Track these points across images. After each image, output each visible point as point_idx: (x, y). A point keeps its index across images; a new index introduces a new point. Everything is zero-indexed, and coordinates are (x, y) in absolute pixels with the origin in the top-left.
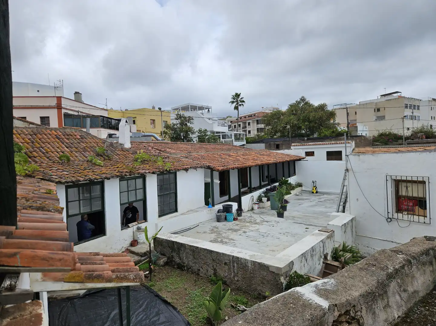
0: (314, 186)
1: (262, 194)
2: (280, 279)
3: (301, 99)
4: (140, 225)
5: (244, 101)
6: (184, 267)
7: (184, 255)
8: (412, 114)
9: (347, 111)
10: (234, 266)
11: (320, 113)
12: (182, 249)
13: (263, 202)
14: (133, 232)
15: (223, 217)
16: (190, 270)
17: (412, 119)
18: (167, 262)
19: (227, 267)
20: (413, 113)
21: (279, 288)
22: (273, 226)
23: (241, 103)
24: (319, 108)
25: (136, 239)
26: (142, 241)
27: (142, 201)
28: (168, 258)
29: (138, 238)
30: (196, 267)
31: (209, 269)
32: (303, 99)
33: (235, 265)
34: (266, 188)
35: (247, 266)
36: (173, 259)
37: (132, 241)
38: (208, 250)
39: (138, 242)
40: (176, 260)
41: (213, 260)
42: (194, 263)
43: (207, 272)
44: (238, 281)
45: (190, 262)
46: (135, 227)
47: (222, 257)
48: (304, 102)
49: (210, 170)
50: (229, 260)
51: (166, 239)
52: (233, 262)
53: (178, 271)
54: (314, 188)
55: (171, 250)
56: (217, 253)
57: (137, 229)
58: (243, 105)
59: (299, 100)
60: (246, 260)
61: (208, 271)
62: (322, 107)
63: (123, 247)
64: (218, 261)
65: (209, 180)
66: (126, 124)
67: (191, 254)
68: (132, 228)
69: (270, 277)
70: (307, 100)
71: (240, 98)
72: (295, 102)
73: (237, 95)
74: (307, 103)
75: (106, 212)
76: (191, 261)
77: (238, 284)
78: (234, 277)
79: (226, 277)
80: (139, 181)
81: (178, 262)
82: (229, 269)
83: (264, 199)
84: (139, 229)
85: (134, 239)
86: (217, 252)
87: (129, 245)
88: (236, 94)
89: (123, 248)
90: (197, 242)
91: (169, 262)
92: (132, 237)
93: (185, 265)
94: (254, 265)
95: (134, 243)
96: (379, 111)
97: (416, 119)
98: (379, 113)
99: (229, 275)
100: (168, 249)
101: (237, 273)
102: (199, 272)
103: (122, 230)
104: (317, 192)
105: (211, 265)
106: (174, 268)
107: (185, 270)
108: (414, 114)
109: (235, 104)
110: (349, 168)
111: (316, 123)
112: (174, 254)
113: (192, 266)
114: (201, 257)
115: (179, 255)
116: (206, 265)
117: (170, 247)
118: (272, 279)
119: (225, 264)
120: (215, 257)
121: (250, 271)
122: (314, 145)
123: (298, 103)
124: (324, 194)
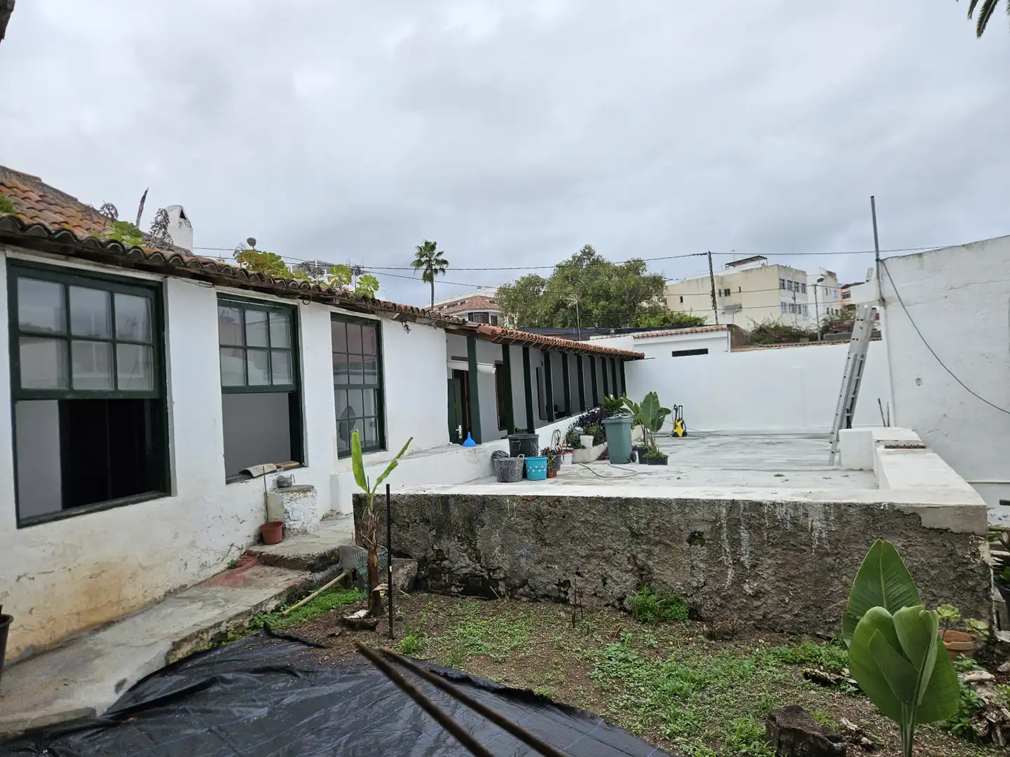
0: (678, 418)
2: (976, 555)
3: (584, 253)
4: (286, 474)
5: (445, 262)
6: (496, 582)
7: (496, 538)
8: (793, 302)
9: (710, 259)
10: (736, 543)
11: (632, 280)
12: (486, 519)
13: (584, 447)
14: (266, 494)
16: (521, 590)
18: (417, 577)
19: (704, 551)
20: (794, 299)
21: (973, 590)
23: (438, 267)
24: (629, 269)
25: (274, 517)
26: (298, 526)
27: (287, 394)
28: (423, 562)
29: (286, 512)
30: (546, 578)
31: (614, 573)
32: (588, 252)
33: (745, 535)
35: (804, 529)
36: (446, 563)
37: (262, 527)
38: (609, 499)
39: (284, 529)
40: (456, 566)
41: (635, 535)
42: (539, 563)
43: (605, 584)
44: (757, 595)
45: (523, 560)
46: (271, 479)
47: (675, 518)
48: (589, 259)
50: (715, 521)
51: (412, 493)
52: (734, 525)
53: (473, 604)
54: (679, 424)
55: (434, 532)
56: (654, 505)
57: (276, 486)
58: (443, 270)
59: (579, 254)
60: (795, 506)
61: (609, 581)
62: (635, 267)
63: (232, 545)
64: (656, 535)
67: (526, 530)
68: (262, 478)
69: (921, 554)
70: (596, 254)
71: (436, 252)
72: (571, 259)
73: (430, 247)
74: (597, 262)
75: (172, 402)
76: (527, 557)
77: (757, 608)
78: (739, 581)
79: (697, 588)
80: (279, 324)
81: (465, 571)
82: (714, 557)
84: (282, 485)
85: (267, 518)
86: (654, 500)
87: (251, 540)
88: (427, 243)
89: (234, 549)
91: (425, 579)
92: (263, 513)
93: (502, 575)
94: (839, 517)
95: (271, 531)
96: (729, 294)
98: (728, 298)
99: (710, 581)
100: (422, 528)
101: (754, 566)
102: (566, 593)
103: (228, 482)
104: (685, 434)
105: (622, 558)
106: (449, 594)
107: (499, 593)
108: (798, 301)
109: (425, 267)
111: (623, 303)
112: (447, 544)
113: (532, 575)
114: (576, 533)
115: (470, 544)
116: (595, 561)
117: (427, 522)
118: (936, 560)
119: (695, 538)
120: (644, 521)
121: (819, 547)
122: (643, 337)
123: (578, 260)
124: (700, 436)
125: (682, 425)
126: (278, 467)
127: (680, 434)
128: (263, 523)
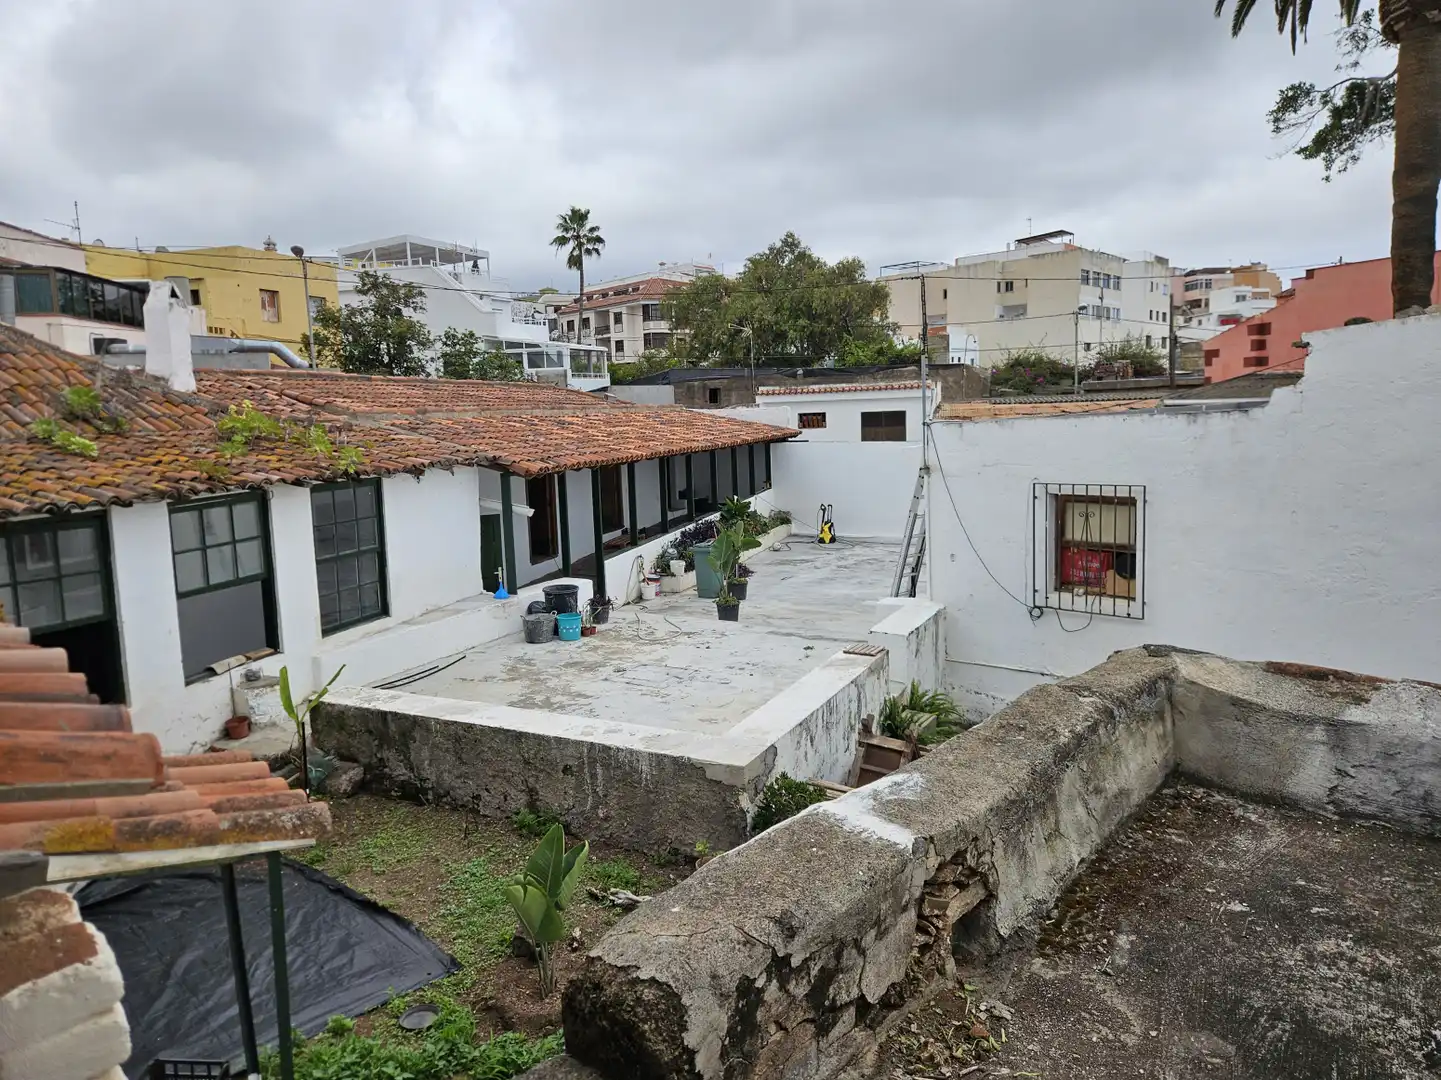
0: (826, 520)
1: (670, 551)
2: (737, 802)
3: (785, 242)
4: (254, 666)
5: (599, 240)
6: (425, 791)
7: (425, 753)
8: (1098, 302)
9: (923, 284)
10: (594, 776)
11: (844, 290)
12: (417, 736)
13: (673, 575)
14: (232, 689)
15: (548, 627)
16: (445, 800)
17: (1099, 317)
18: (363, 780)
19: (572, 780)
20: (1101, 298)
21: (736, 827)
22: (708, 648)
23: (590, 247)
24: (841, 275)
25: (242, 711)
26: (265, 720)
27: (260, 583)
28: (368, 768)
29: (252, 708)
30: (464, 791)
31: (513, 792)
32: (790, 243)
33: (599, 771)
34: (683, 529)
35: (636, 771)
36: (386, 770)
37: (227, 723)
38: (508, 731)
39: (250, 724)
40: (395, 773)
41: (527, 762)
42: (457, 777)
43: (506, 800)
44: (606, 819)
45: (446, 775)
46: (237, 675)
47: (554, 751)
48: (793, 252)
49: (497, 474)
50: (580, 758)
51: (358, 705)
52: (593, 762)
53: (404, 809)
54: (826, 528)
55: (376, 742)
56: (540, 739)
57: (244, 680)
58: (597, 251)
59: (779, 244)
60: (631, 752)
61: (508, 798)
62: (849, 271)
63: (194, 744)
64: (541, 765)
65: (496, 507)
66: (171, 304)
67: (447, 750)
68: (227, 675)
69: (707, 799)
70: (803, 245)
71: (589, 225)
72: (767, 252)
73: (579, 217)
74: (803, 256)
75: (122, 622)
76: (450, 772)
77: (607, 829)
78: (595, 808)
79: (568, 810)
80: (246, 513)
81: (402, 778)
82: (579, 787)
83: (677, 566)
84: (251, 678)
85: (234, 711)
86: (539, 735)
87: (217, 735)
88: (574, 211)
89: (197, 746)
90: (469, 711)
91: (371, 781)
92: (230, 708)
93: (430, 786)
94: (659, 764)
95: (237, 726)
96: (1012, 289)
97: (1108, 318)
98: (1009, 294)
99: (577, 806)
100: (366, 736)
101: (605, 796)
102: (478, 805)
103: (188, 684)
104: (833, 540)
105: (518, 779)
106: (389, 798)
107: (427, 800)
108: (1107, 302)
109: (571, 244)
110: (932, 462)
111: (830, 322)
112: (389, 754)
113: (453, 788)
114: (485, 756)
115: (405, 756)
116: (499, 780)
117: (371, 732)
118: (715, 804)
119: (566, 770)
120: (532, 752)
121: (647, 785)
122: (825, 391)
123: (777, 253)
124: (853, 543)
125: (830, 529)
126: (248, 658)
127: (827, 541)
128: (230, 717)
